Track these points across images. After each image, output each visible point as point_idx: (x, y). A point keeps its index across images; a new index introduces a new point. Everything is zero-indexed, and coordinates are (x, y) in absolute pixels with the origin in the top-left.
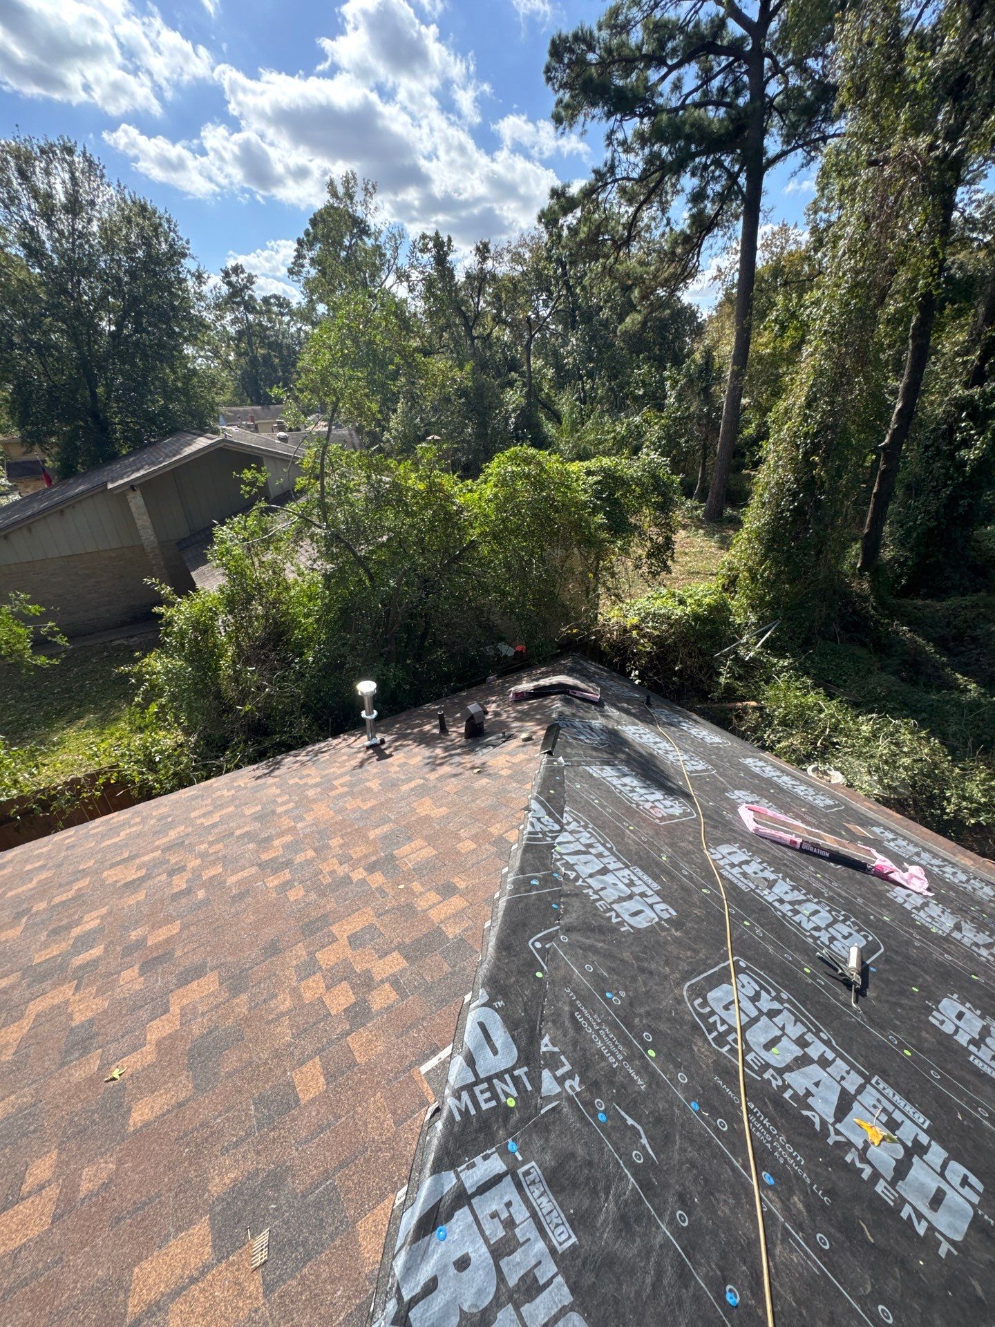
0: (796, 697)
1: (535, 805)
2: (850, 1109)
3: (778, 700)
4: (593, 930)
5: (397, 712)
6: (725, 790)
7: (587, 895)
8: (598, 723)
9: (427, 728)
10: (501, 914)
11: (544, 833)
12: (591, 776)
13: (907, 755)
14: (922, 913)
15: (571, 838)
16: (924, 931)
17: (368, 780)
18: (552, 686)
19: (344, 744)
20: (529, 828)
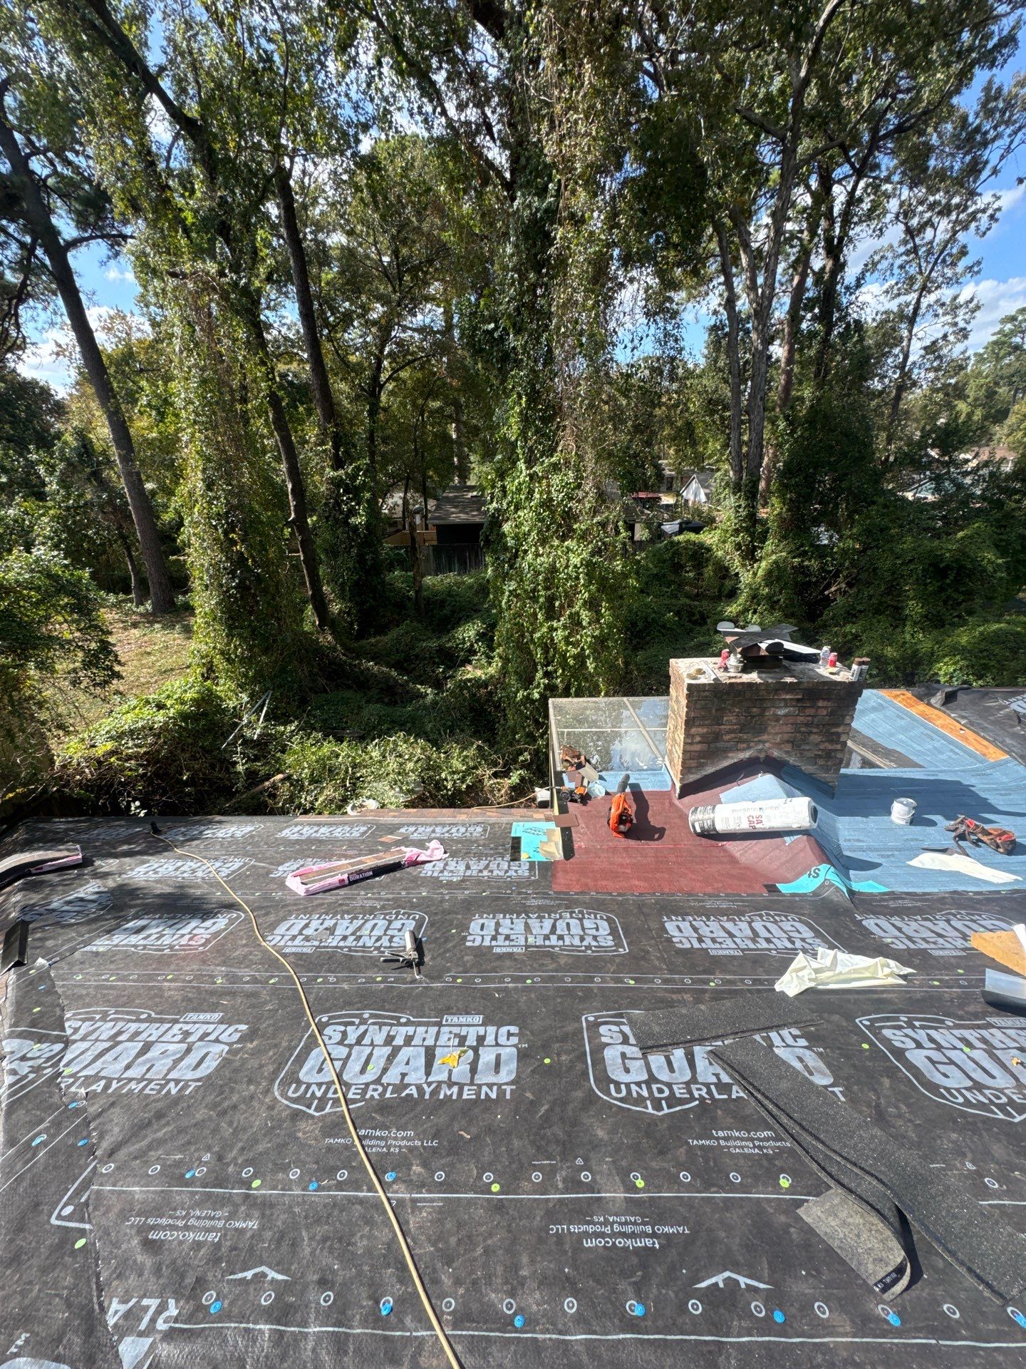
0: (313, 753)
2: (434, 1056)
3: (299, 762)
4: (148, 1125)
6: (269, 872)
15: (85, 1045)
16: (450, 885)
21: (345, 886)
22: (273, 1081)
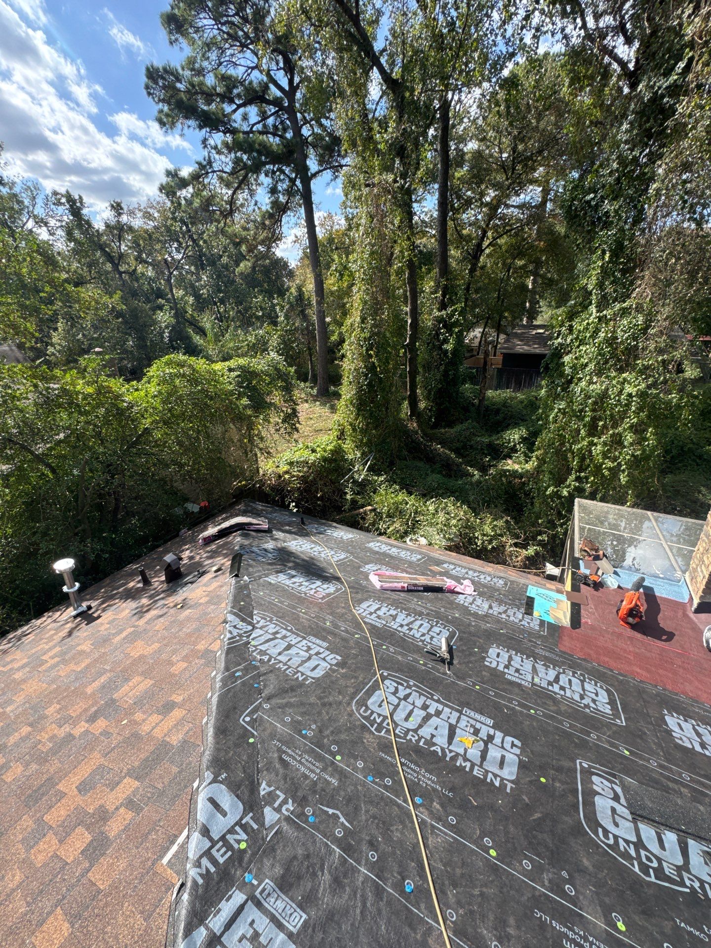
0: (392, 498)
1: (230, 617)
2: (455, 733)
3: (382, 502)
4: (287, 692)
5: (101, 579)
6: (360, 567)
7: (280, 668)
8: (270, 545)
9: (131, 584)
10: (214, 708)
11: (240, 636)
12: (270, 583)
13: (454, 518)
14: (473, 606)
15: (261, 632)
16: (475, 615)
17: (78, 645)
18: (232, 527)
19: (49, 620)
20: (228, 635)
21: (404, 591)
22: (352, 699)
